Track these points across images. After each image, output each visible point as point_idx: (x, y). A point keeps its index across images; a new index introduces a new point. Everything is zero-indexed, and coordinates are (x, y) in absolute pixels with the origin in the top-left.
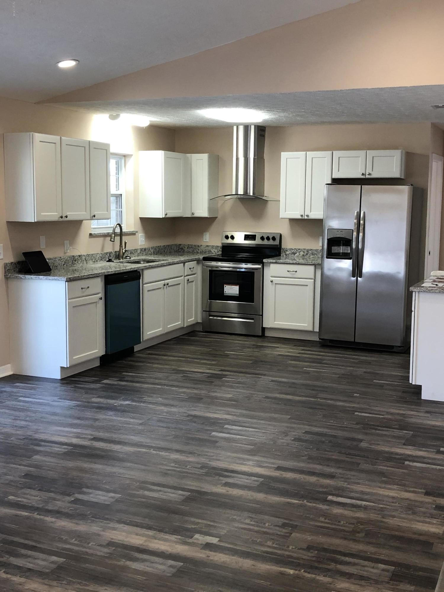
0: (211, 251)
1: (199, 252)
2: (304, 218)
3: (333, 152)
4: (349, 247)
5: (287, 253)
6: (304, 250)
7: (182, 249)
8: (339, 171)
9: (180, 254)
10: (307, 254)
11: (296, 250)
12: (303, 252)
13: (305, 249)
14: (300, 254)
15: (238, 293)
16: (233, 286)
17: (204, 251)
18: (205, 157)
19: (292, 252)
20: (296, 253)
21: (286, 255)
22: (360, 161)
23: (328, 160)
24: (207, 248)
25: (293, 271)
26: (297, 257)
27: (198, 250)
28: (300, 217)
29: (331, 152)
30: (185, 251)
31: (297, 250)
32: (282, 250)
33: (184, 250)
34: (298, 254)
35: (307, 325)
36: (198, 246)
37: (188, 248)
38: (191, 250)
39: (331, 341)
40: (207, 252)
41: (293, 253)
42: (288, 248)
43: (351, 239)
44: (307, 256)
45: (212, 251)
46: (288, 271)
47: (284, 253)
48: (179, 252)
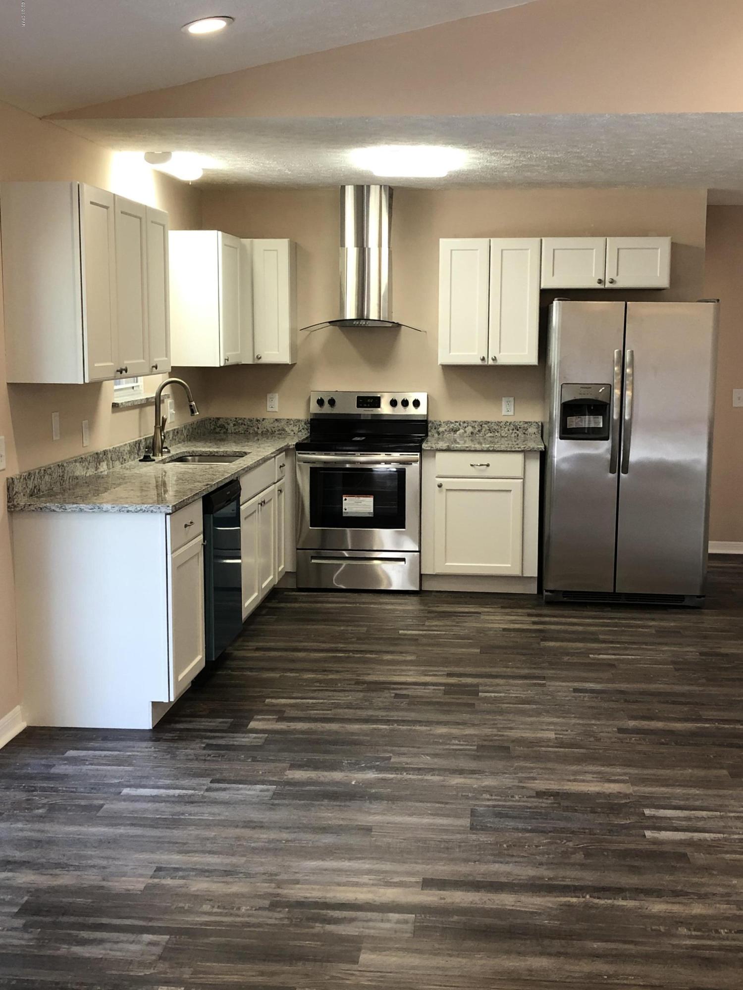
0: (284, 430)
1: (260, 432)
2: (486, 363)
3: (541, 240)
4: (601, 417)
5: (441, 429)
6: (473, 425)
7: (222, 427)
8: (553, 275)
9: (218, 436)
10: (479, 431)
11: (458, 424)
12: (472, 427)
13: (475, 422)
14: (465, 432)
15: (372, 511)
16: (362, 498)
17: (269, 430)
18: (281, 246)
19: (451, 427)
20: (459, 430)
21: (439, 433)
22: (595, 256)
23: (531, 255)
24: (276, 424)
25: (481, 465)
26: (461, 436)
27: (258, 428)
28: (479, 362)
29: (539, 239)
30: (229, 431)
31: (460, 425)
32: (429, 425)
33: (227, 430)
34: (461, 431)
35: (510, 565)
36: (257, 420)
37: (234, 425)
38: (241, 429)
39: (566, 593)
40: (277, 432)
41: (452, 429)
42: (442, 422)
43: (609, 402)
44: (481, 435)
45: (287, 429)
46: (472, 465)
47: (435, 431)
48: (217, 433)
